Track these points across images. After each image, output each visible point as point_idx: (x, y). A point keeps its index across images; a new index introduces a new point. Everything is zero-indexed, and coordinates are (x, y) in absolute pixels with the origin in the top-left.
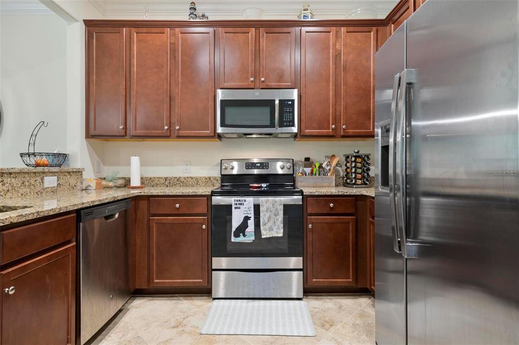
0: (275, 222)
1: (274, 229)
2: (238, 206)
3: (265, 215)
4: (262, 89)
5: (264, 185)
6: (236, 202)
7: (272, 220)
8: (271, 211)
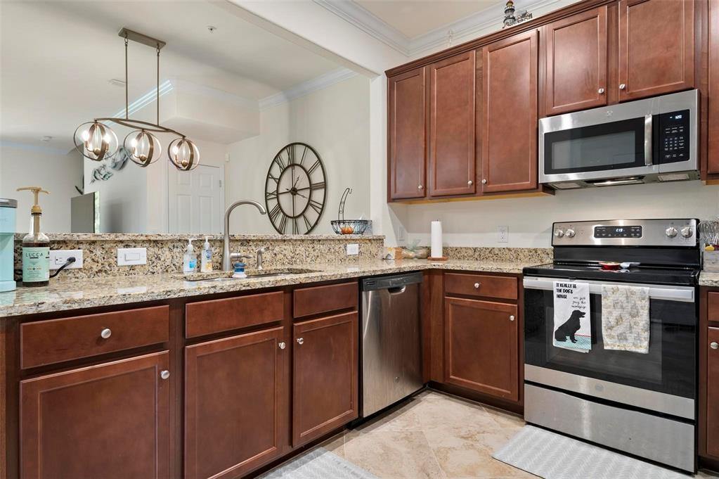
0: (631, 328)
1: (629, 338)
2: (562, 293)
3: (610, 313)
4: (621, 102)
5: (625, 265)
6: (560, 288)
7: (626, 324)
8: (622, 307)
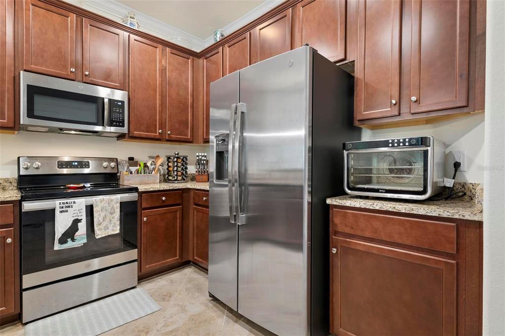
0: (110, 221)
1: (110, 227)
2: (64, 209)
3: (100, 215)
5: (88, 185)
6: (62, 205)
7: (108, 219)
8: (106, 210)
